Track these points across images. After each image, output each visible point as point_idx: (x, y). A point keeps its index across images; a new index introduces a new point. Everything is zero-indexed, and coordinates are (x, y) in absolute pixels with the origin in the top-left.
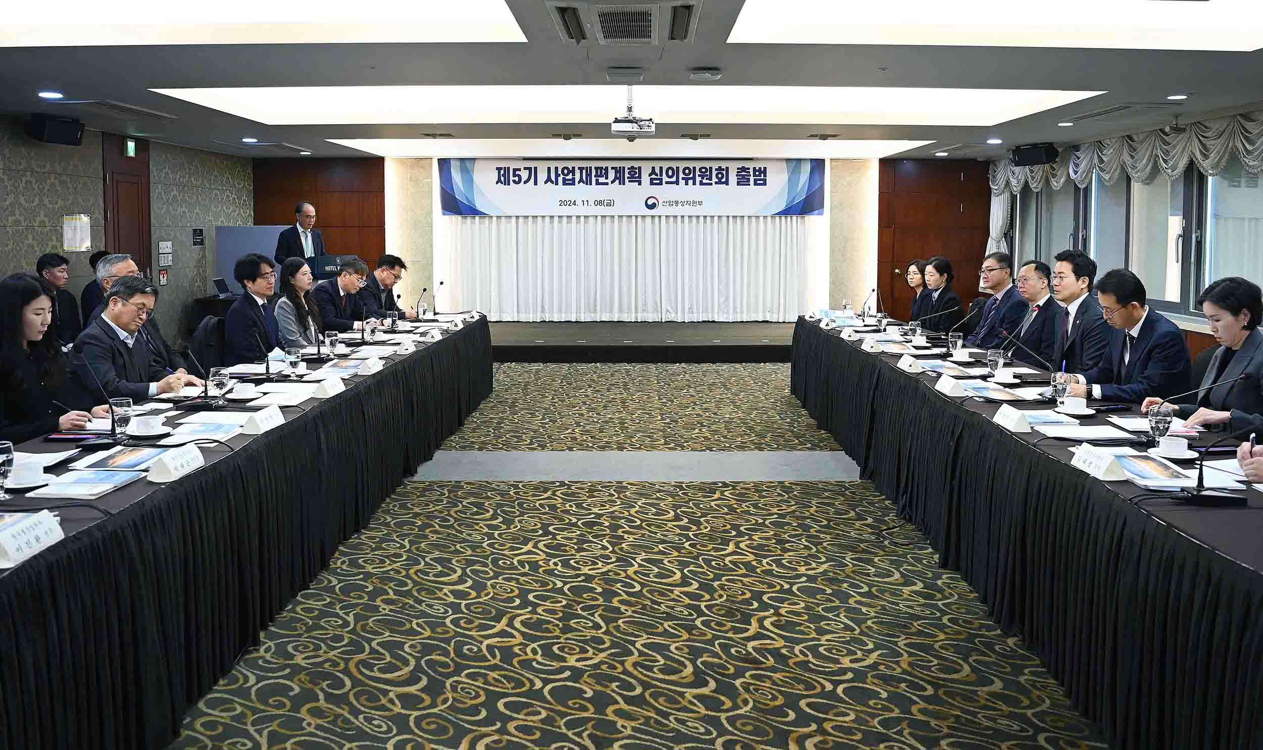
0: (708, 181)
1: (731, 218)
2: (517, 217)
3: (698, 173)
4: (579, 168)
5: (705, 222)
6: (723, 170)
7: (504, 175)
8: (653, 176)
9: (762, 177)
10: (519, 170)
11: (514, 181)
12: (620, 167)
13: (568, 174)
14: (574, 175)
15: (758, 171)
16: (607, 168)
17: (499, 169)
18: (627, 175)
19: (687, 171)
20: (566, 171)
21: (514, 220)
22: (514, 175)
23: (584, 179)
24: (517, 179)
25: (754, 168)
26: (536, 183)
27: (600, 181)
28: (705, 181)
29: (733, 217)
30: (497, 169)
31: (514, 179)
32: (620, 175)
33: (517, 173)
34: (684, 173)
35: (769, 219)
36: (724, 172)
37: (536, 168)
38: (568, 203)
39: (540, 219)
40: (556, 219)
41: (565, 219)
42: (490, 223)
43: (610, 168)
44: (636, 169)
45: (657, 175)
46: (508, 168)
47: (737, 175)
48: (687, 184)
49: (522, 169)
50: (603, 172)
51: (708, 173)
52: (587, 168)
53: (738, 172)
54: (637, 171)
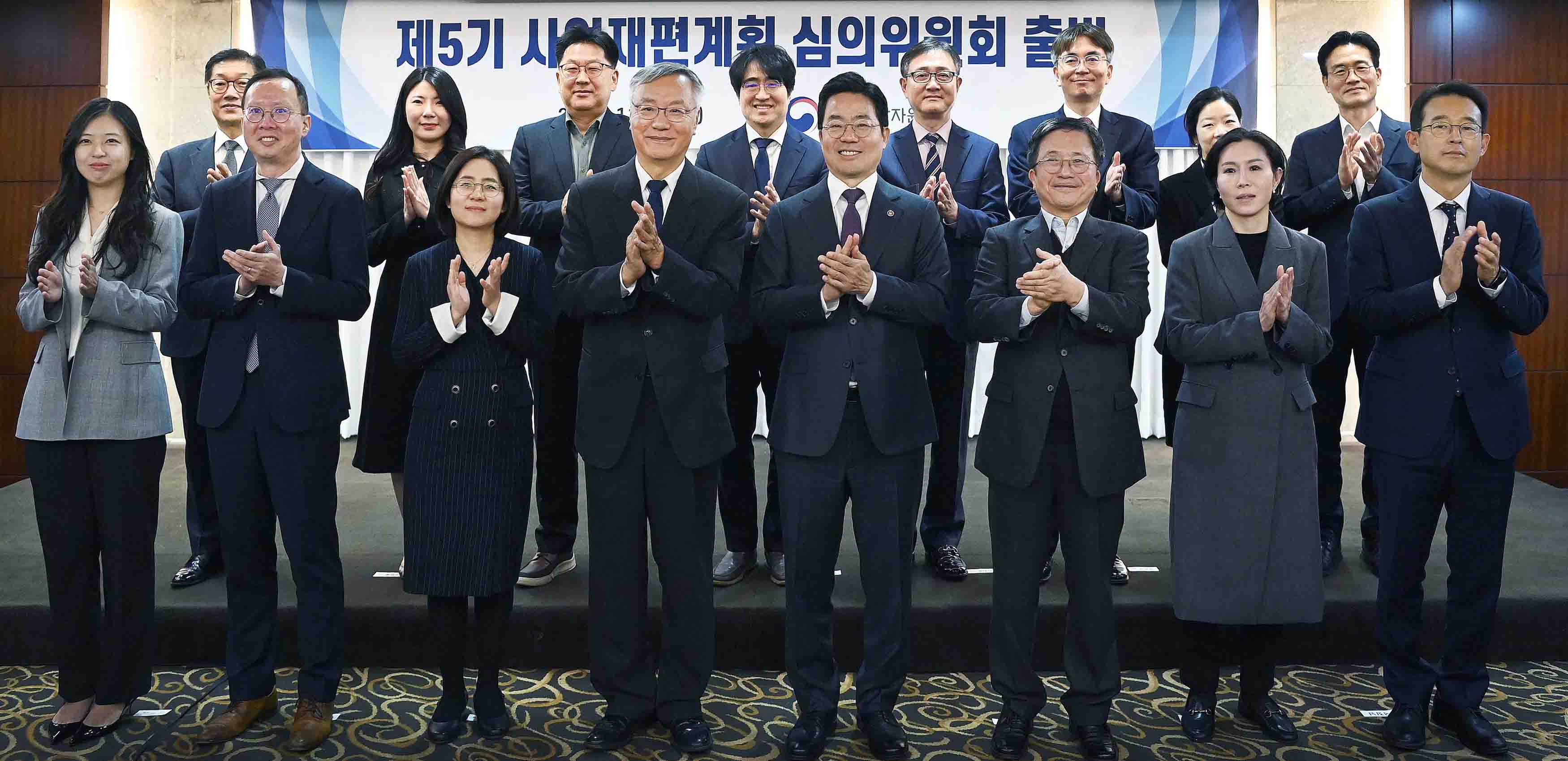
4: (612, 22)
6: (991, 24)
7: (417, 42)
8: (806, 43)
10: (457, 27)
11: (444, 58)
12: (718, 19)
16: (684, 21)
17: (405, 26)
18: (736, 39)
19: (895, 29)
22: (444, 43)
24: (450, 51)
25: (1073, 21)
26: (499, 64)
30: (401, 24)
31: (443, 51)
32: (718, 40)
33: (452, 35)
34: (886, 32)
36: (993, 32)
37: (499, 23)
43: (691, 23)
44: (761, 22)
45: (814, 39)
46: (430, 23)
47: (1026, 40)
49: (465, 25)
50: (675, 31)
51: (950, 34)
52: (632, 20)
53: (1029, 31)
54: (763, 28)
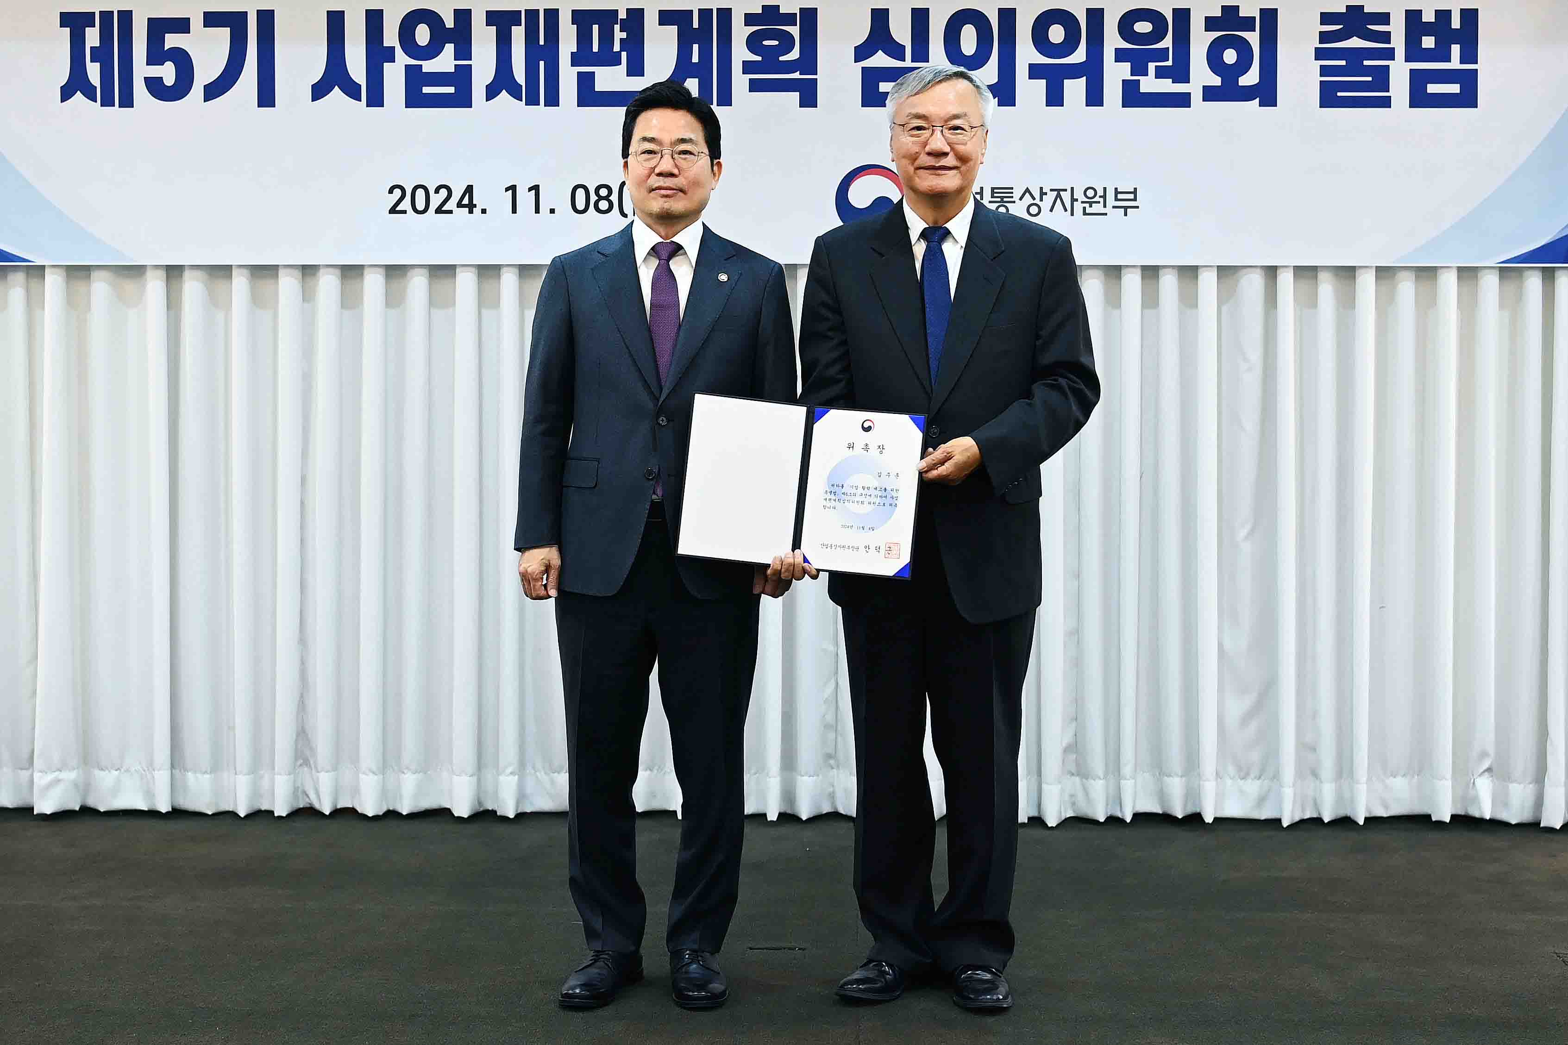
0: (1167, 86)
1: (1286, 280)
2: (173, 272)
3: (1112, 41)
4: (493, 18)
5: (1150, 300)
6: (1248, 24)
7: (102, 54)
8: (880, 60)
9: (1455, 63)
10: (182, 25)
11: (155, 87)
12: (705, 14)
13: (432, 51)
14: (464, 51)
15: (1428, 28)
16: (636, 16)
17: (75, 22)
18: (740, 53)
19: (1056, 34)
20: (423, 36)
21: (155, 285)
22: (156, 56)
23: (520, 74)
24: (167, 73)
25: (1413, 16)
26: (266, 97)
27: (600, 86)
28: (1150, 84)
29: (1301, 271)
30: (67, 19)
31: (155, 71)
32: (705, 54)
33: (172, 41)
34: (1040, 39)
35: (1490, 282)
36: (1253, 38)
37: (266, 18)
38: (436, 200)
39: (288, 284)
40: (374, 283)
41: (418, 283)
42: (34, 302)
43: (651, 20)
44: (790, 19)
45: (897, 51)
46: (126, 17)
47: (1320, 54)
48: (1055, 98)
49: (197, 23)
50: (619, 35)
51: (1167, 43)
52: (532, 15)
53: (1324, 37)
54: (794, 31)
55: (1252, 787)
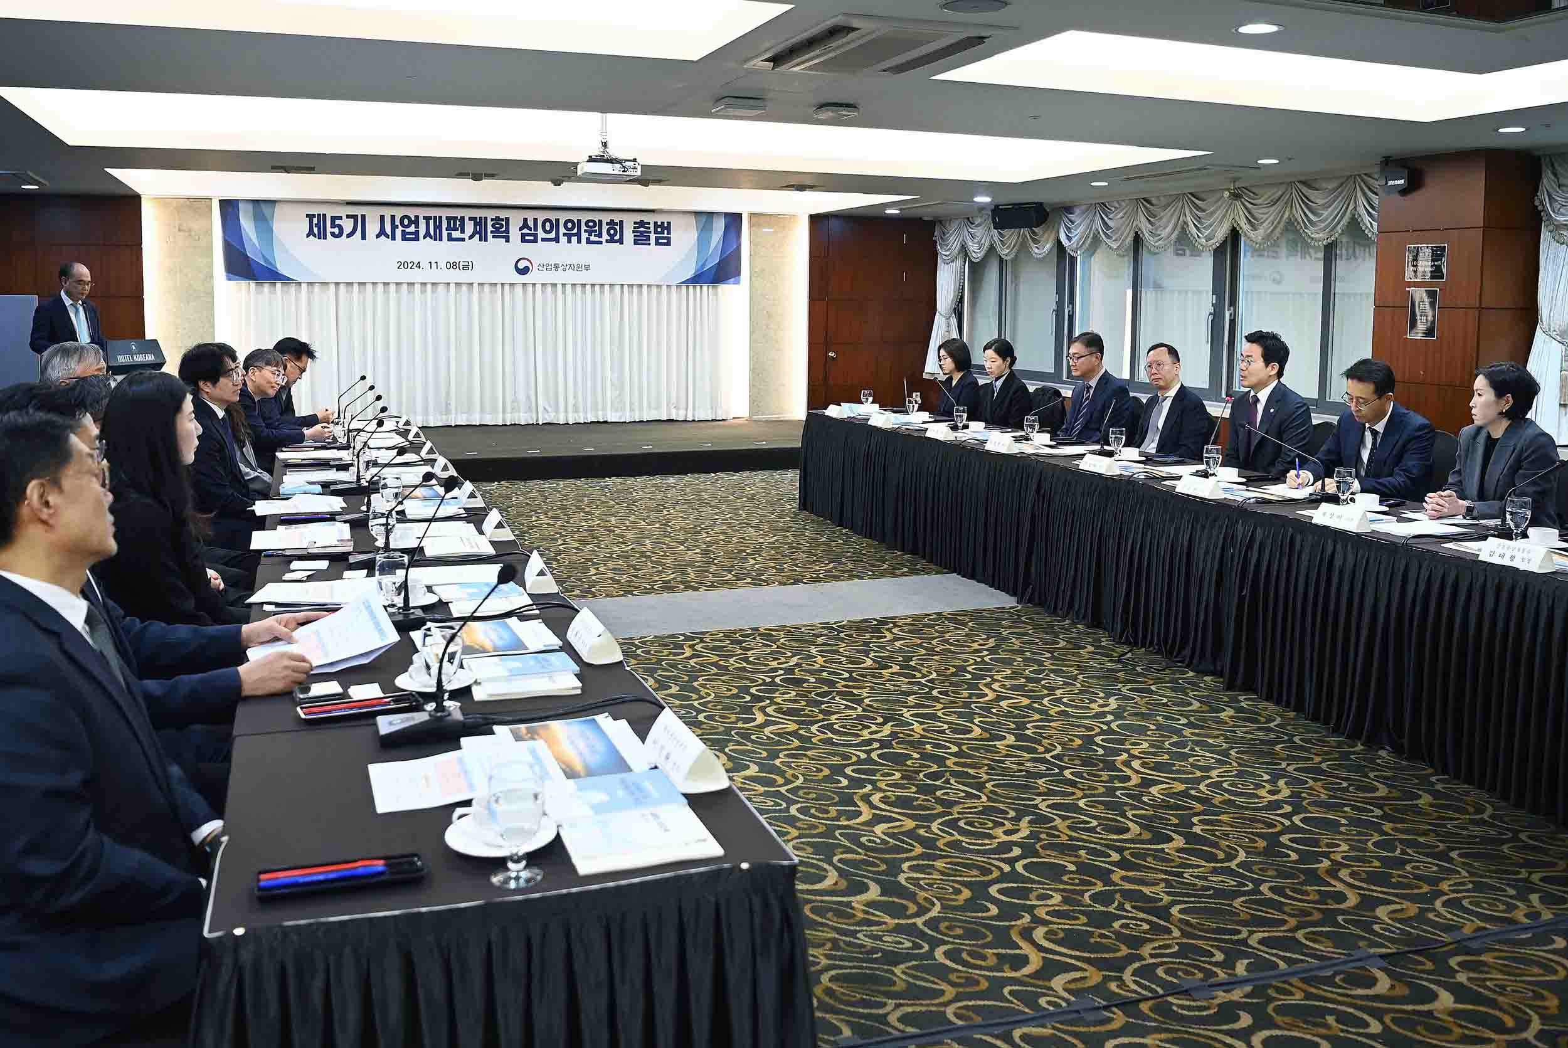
0: (597, 239)
1: (626, 287)
2: (337, 284)
3: (583, 227)
4: (425, 218)
5: (593, 291)
6: (616, 224)
7: (318, 225)
8: (525, 231)
9: (665, 235)
10: (340, 218)
11: (333, 234)
12: (481, 218)
13: (408, 226)
14: (417, 226)
15: (660, 226)
16: (462, 218)
17: (310, 217)
18: (490, 228)
19: (570, 225)
20: (406, 222)
21: (332, 287)
22: (333, 226)
23: (432, 233)
24: (336, 231)
25: (656, 223)
26: (364, 237)
27: (453, 236)
28: (593, 238)
29: (629, 286)
30: (308, 216)
31: (333, 230)
32: (481, 228)
33: (337, 222)
34: (566, 227)
35: (674, 289)
36: (618, 227)
37: (363, 217)
38: (410, 265)
39: (369, 287)
40: (393, 287)
41: (405, 287)
42: (298, 292)
43: (466, 219)
44: (502, 220)
45: (530, 229)
46: (324, 215)
47: (634, 232)
48: (569, 241)
49: (344, 217)
50: (458, 223)
51: (597, 228)
52: (435, 217)
53: (635, 228)
54: (504, 223)
55: (619, 414)
